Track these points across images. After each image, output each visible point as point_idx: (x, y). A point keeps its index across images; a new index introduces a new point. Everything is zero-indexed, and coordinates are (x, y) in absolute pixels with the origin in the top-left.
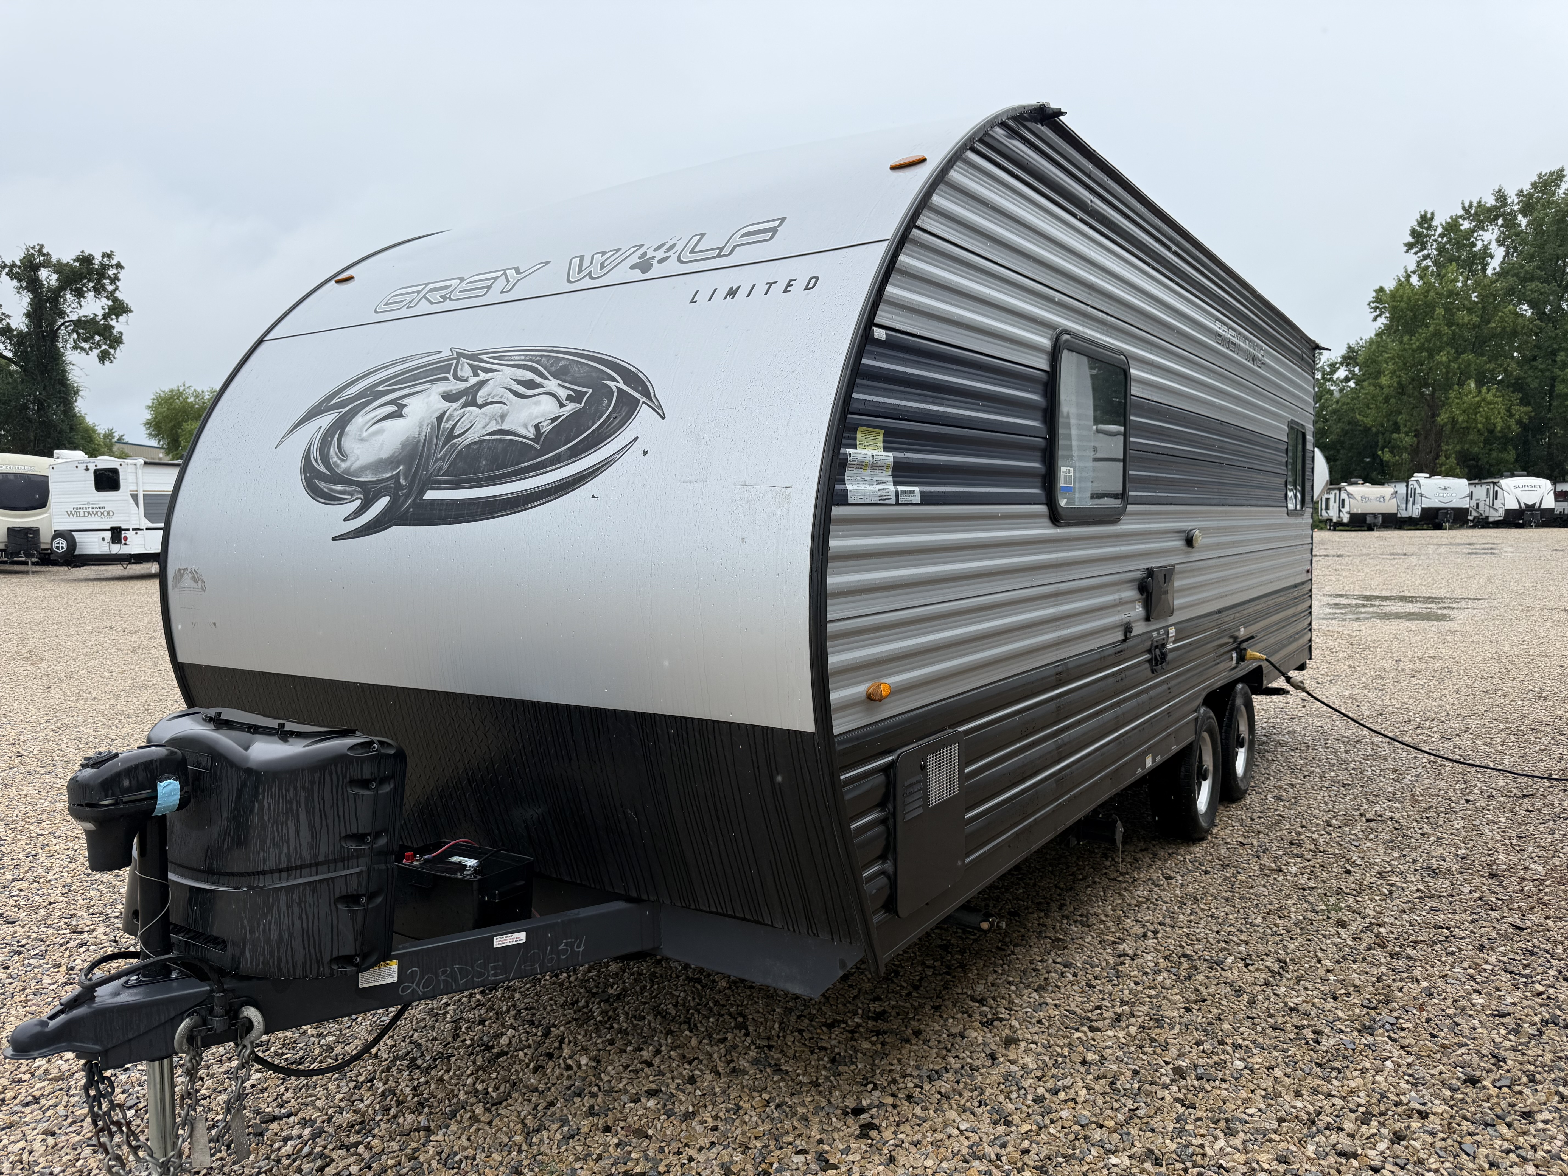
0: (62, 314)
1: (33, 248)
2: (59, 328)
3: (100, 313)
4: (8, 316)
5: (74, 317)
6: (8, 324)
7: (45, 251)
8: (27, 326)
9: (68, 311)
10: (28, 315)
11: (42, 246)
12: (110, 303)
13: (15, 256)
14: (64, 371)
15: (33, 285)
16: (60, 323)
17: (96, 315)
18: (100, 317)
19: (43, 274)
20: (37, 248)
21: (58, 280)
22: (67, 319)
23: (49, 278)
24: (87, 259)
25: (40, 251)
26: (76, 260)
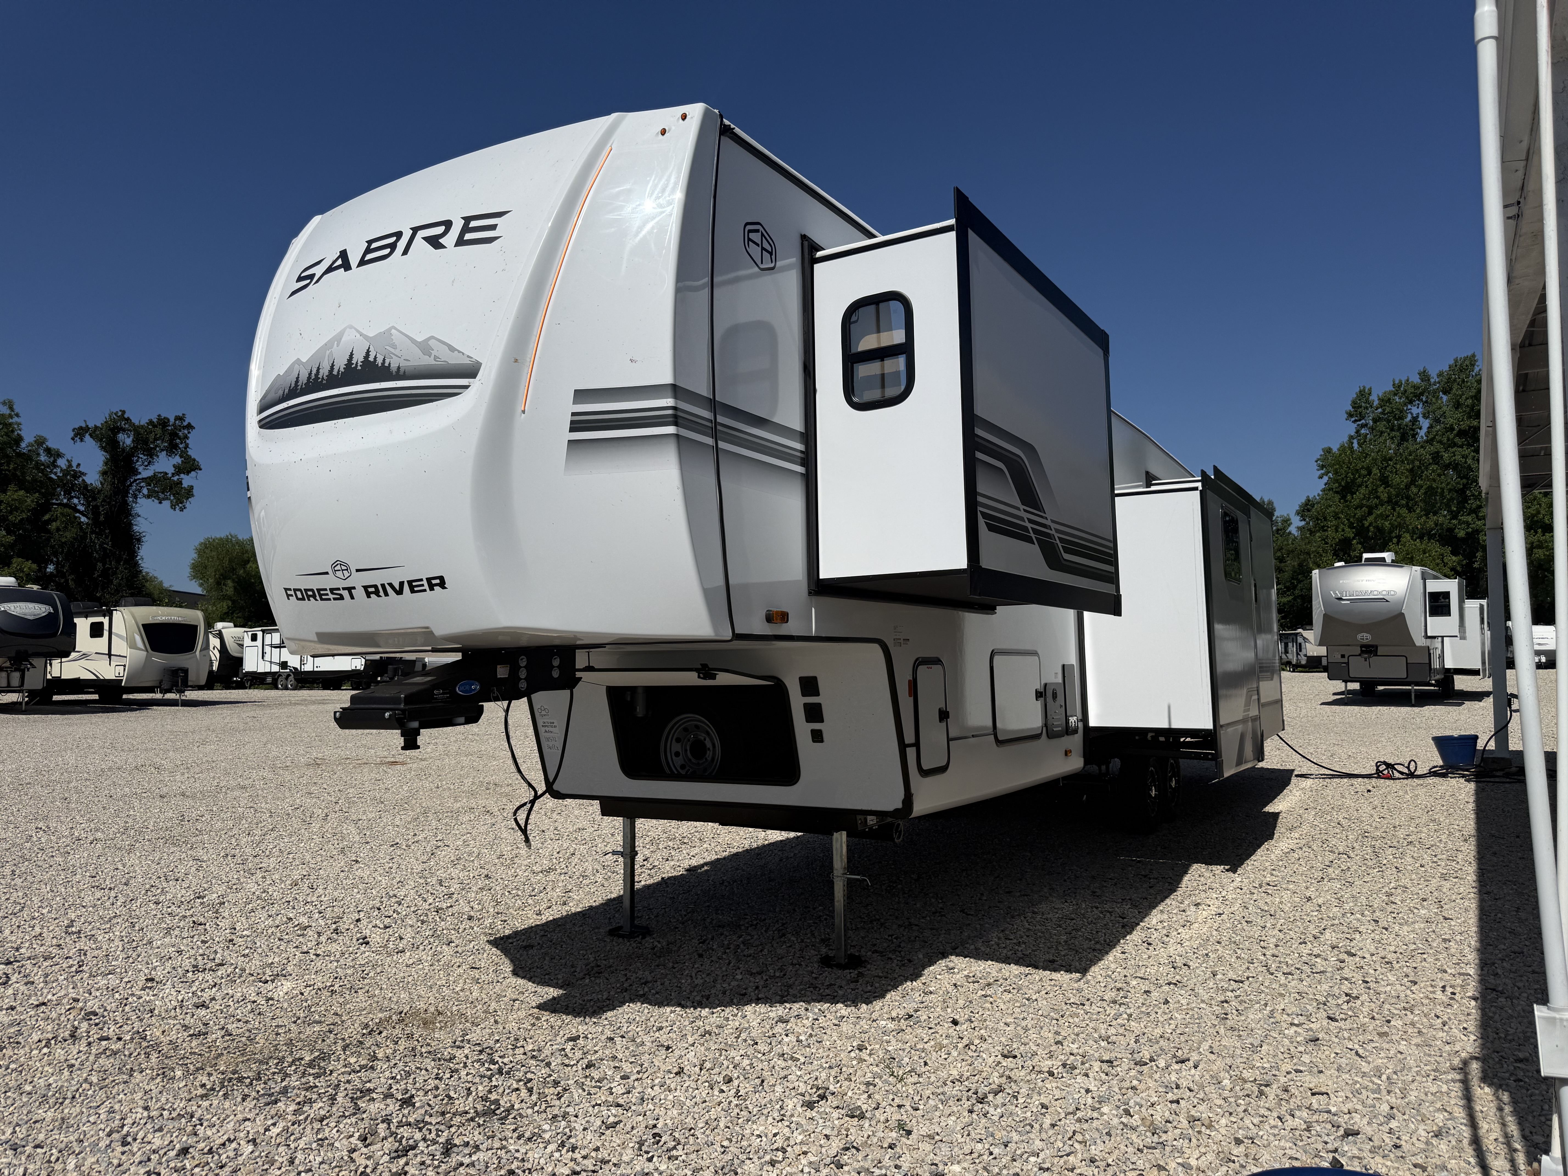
0: (136, 472)
1: (116, 414)
2: (131, 485)
3: (170, 470)
4: (84, 474)
5: (145, 473)
6: (83, 480)
7: (126, 416)
8: (101, 483)
9: (141, 469)
10: (104, 473)
11: (124, 412)
12: (181, 460)
13: (97, 420)
14: (130, 525)
15: (111, 446)
16: (132, 480)
17: (166, 474)
18: (170, 475)
19: (121, 436)
20: (120, 414)
21: (133, 441)
22: (139, 477)
23: (126, 440)
24: (163, 422)
25: (122, 417)
26: (151, 422)
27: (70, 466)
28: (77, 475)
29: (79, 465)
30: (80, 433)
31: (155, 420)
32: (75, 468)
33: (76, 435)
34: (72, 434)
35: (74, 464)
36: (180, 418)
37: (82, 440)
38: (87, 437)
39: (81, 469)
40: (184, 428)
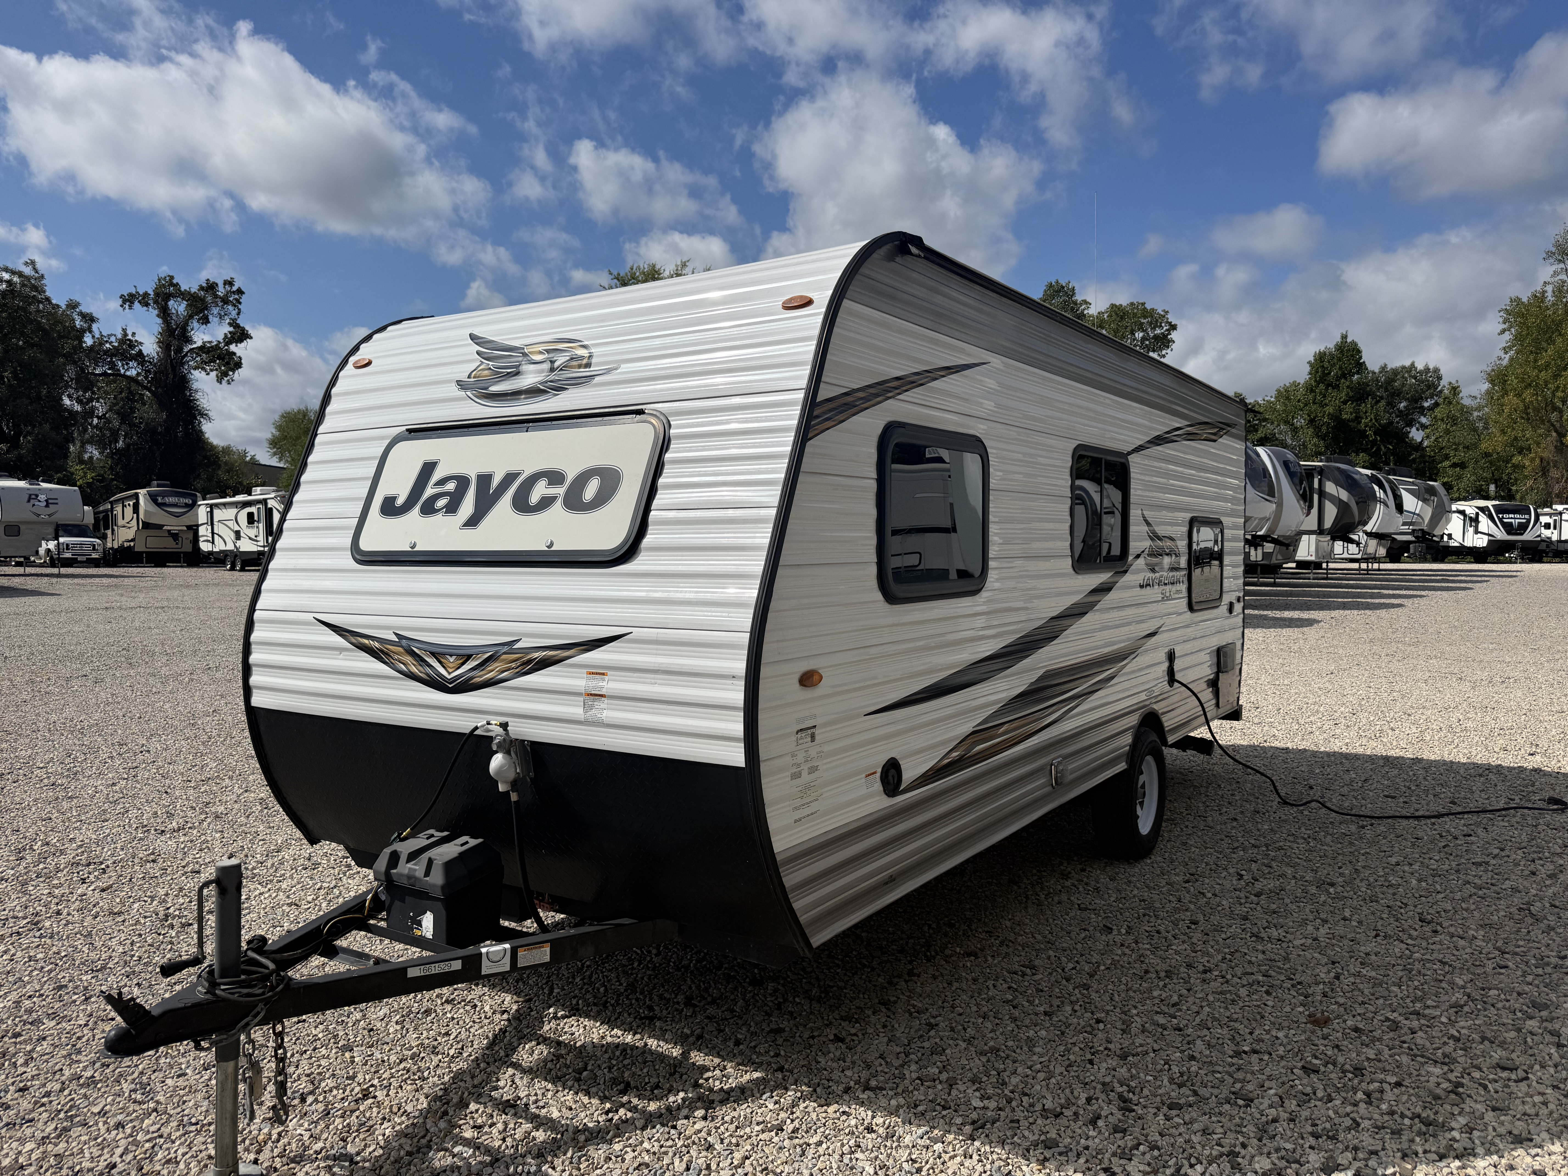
0: (189, 340)
1: (164, 279)
2: (186, 355)
3: (223, 339)
4: (141, 343)
5: (200, 343)
6: (139, 350)
7: (175, 281)
8: (158, 353)
9: (195, 337)
10: (159, 342)
11: (172, 278)
12: (231, 329)
15: (164, 313)
16: (186, 350)
17: (218, 341)
18: (222, 343)
19: (174, 303)
20: (168, 278)
21: (186, 308)
22: (193, 345)
23: (178, 307)
24: (211, 287)
25: (170, 281)
26: (202, 288)
27: (126, 335)
28: (132, 344)
29: (134, 334)
30: (129, 300)
31: (204, 285)
32: (130, 337)
33: (124, 301)
34: (120, 301)
35: (129, 332)
36: (229, 283)
37: (130, 307)
38: (137, 305)
39: (137, 338)
40: (234, 292)
